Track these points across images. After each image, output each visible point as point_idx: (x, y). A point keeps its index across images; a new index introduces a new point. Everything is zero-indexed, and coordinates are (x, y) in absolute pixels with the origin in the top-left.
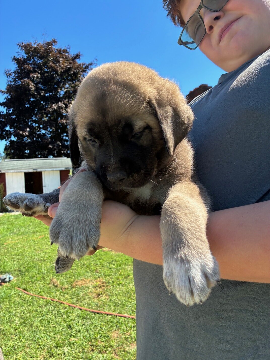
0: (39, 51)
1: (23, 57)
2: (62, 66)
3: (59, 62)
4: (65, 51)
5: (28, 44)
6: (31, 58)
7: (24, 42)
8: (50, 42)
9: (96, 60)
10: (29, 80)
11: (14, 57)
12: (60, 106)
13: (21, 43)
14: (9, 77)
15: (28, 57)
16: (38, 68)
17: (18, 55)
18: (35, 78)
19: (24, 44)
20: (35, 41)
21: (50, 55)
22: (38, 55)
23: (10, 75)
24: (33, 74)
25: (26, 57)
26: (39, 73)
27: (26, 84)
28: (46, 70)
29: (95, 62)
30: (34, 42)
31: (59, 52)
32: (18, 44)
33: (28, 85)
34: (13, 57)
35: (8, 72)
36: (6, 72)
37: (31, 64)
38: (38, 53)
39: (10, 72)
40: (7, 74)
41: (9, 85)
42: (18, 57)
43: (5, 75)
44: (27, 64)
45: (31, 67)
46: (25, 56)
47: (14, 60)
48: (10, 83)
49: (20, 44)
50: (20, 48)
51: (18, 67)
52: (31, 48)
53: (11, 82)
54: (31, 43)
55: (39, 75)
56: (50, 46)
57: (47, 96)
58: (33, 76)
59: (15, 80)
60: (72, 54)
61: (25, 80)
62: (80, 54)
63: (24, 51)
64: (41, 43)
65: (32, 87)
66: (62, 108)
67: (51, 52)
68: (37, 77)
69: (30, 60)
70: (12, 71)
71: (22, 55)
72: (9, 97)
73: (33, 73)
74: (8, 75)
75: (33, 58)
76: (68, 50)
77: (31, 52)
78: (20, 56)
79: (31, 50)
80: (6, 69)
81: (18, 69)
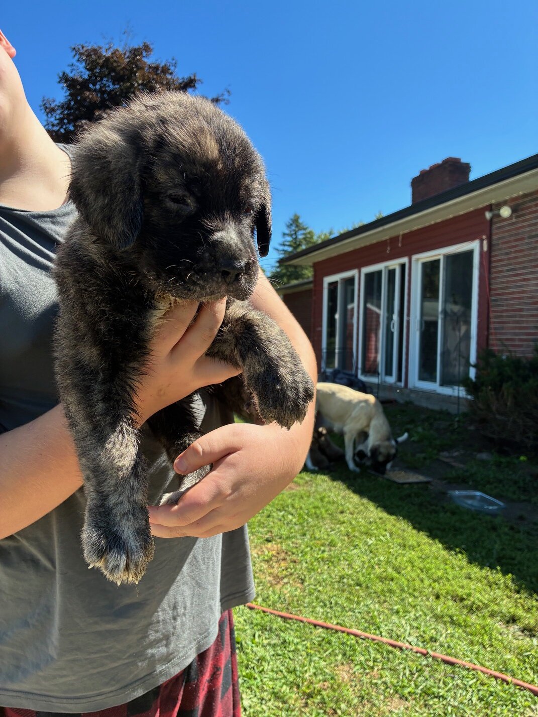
0: (115, 64)
1: (81, 76)
4: (165, 70)
5: (95, 50)
6: (99, 79)
7: (86, 45)
8: (139, 49)
9: (228, 92)
11: (64, 73)
13: (80, 47)
14: (50, 115)
15: (90, 77)
17: (71, 72)
19: (85, 49)
20: (109, 43)
21: (137, 74)
22: (113, 74)
23: (53, 110)
25: (86, 77)
29: (226, 96)
30: (107, 47)
31: (155, 69)
32: (73, 47)
34: (61, 74)
35: (48, 105)
36: (44, 105)
37: (96, 91)
38: (113, 70)
39: (53, 105)
40: (46, 108)
42: (71, 75)
43: (43, 111)
44: (90, 90)
45: (96, 97)
46: (86, 75)
47: (64, 81)
48: (52, 128)
49: (77, 49)
50: (77, 56)
51: (71, 95)
52: (100, 57)
53: (53, 125)
54: (100, 48)
56: (138, 57)
59: (61, 122)
60: (181, 77)
62: (197, 78)
63: (84, 64)
64: (120, 50)
67: (139, 68)
69: (95, 83)
70: (57, 103)
71: (80, 71)
73: (100, 108)
74: (48, 111)
75: (101, 80)
76: (172, 68)
77: (99, 67)
78: (74, 72)
79: (99, 63)
80: (46, 99)
81: (70, 101)
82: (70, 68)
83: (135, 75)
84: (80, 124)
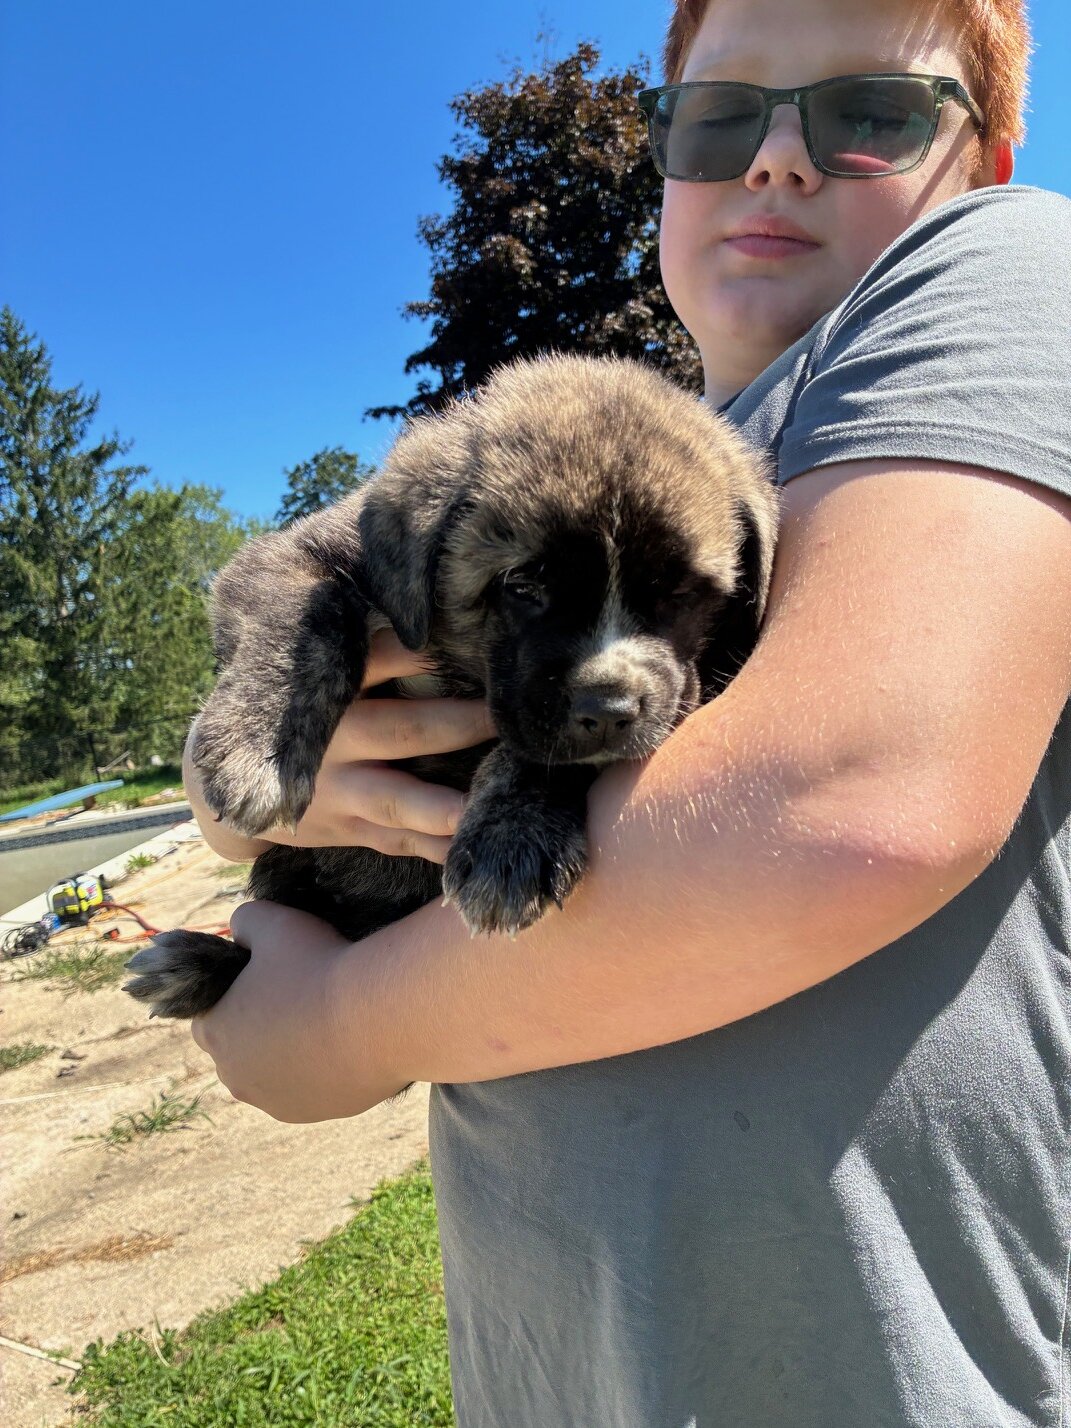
0: (532, 108)
1: (476, 153)
2: (626, 147)
3: (611, 132)
4: (630, 84)
5: (492, 94)
6: (507, 147)
7: (473, 89)
8: (572, 60)
10: (510, 237)
11: (446, 159)
12: (635, 316)
13: (464, 97)
14: (436, 247)
15: (492, 148)
16: (533, 182)
17: (458, 151)
18: (530, 225)
19: (473, 98)
20: (514, 70)
21: (577, 112)
22: (532, 128)
23: (439, 236)
24: (520, 211)
25: (485, 150)
26: (542, 202)
27: (502, 256)
28: (564, 182)
30: (511, 79)
31: (610, 89)
32: (451, 103)
33: (509, 258)
34: (440, 163)
35: (429, 229)
36: (424, 231)
37: (507, 173)
38: (531, 119)
39: (438, 227)
40: (428, 236)
41: (438, 277)
42: (458, 157)
43: (425, 243)
44: (493, 174)
45: (509, 185)
46: (484, 146)
47: (448, 173)
48: (441, 269)
49: (459, 104)
50: (463, 117)
51: (465, 195)
52: (502, 104)
53: (445, 263)
54: (500, 87)
55: (543, 209)
56: (573, 78)
57: (579, 288)
58: (522, 216)
59: (457, 251)
61: (494, 239)
63: (477, 127)
64: (534, 74)
65: (522, 262)
66: (643, 322)
67: (578, 99)
68: (538, 216)
69: (502, 158)
70: (444, 220)
71: (473, 143)
72: (446, 323)
73: (519, 205)
74: (433, 239)
75: (513, 146)
76: (642, 74)
77: (503, 123)
78: (464, 150)
79: (502, 116)
80: (423, 218)
81: (464, 206)
82: (454, 146)
83: (573, 115)
84: (488, 246)
